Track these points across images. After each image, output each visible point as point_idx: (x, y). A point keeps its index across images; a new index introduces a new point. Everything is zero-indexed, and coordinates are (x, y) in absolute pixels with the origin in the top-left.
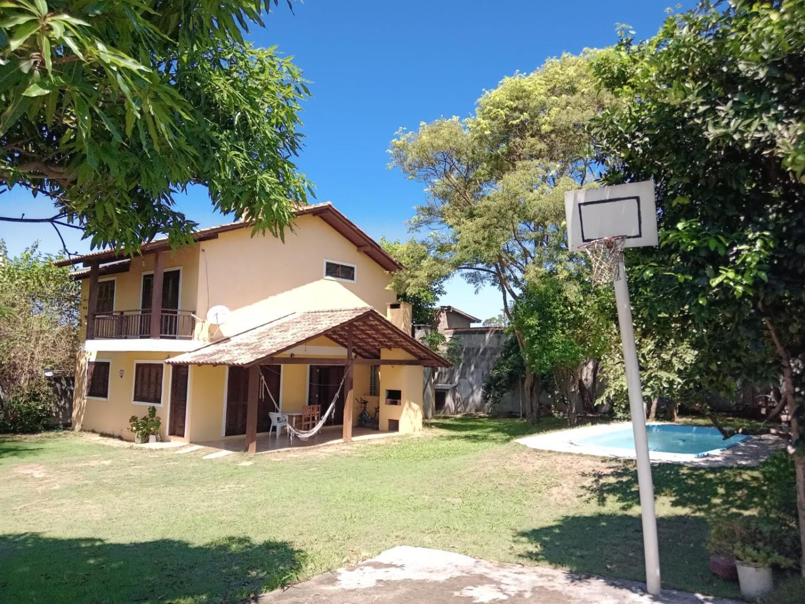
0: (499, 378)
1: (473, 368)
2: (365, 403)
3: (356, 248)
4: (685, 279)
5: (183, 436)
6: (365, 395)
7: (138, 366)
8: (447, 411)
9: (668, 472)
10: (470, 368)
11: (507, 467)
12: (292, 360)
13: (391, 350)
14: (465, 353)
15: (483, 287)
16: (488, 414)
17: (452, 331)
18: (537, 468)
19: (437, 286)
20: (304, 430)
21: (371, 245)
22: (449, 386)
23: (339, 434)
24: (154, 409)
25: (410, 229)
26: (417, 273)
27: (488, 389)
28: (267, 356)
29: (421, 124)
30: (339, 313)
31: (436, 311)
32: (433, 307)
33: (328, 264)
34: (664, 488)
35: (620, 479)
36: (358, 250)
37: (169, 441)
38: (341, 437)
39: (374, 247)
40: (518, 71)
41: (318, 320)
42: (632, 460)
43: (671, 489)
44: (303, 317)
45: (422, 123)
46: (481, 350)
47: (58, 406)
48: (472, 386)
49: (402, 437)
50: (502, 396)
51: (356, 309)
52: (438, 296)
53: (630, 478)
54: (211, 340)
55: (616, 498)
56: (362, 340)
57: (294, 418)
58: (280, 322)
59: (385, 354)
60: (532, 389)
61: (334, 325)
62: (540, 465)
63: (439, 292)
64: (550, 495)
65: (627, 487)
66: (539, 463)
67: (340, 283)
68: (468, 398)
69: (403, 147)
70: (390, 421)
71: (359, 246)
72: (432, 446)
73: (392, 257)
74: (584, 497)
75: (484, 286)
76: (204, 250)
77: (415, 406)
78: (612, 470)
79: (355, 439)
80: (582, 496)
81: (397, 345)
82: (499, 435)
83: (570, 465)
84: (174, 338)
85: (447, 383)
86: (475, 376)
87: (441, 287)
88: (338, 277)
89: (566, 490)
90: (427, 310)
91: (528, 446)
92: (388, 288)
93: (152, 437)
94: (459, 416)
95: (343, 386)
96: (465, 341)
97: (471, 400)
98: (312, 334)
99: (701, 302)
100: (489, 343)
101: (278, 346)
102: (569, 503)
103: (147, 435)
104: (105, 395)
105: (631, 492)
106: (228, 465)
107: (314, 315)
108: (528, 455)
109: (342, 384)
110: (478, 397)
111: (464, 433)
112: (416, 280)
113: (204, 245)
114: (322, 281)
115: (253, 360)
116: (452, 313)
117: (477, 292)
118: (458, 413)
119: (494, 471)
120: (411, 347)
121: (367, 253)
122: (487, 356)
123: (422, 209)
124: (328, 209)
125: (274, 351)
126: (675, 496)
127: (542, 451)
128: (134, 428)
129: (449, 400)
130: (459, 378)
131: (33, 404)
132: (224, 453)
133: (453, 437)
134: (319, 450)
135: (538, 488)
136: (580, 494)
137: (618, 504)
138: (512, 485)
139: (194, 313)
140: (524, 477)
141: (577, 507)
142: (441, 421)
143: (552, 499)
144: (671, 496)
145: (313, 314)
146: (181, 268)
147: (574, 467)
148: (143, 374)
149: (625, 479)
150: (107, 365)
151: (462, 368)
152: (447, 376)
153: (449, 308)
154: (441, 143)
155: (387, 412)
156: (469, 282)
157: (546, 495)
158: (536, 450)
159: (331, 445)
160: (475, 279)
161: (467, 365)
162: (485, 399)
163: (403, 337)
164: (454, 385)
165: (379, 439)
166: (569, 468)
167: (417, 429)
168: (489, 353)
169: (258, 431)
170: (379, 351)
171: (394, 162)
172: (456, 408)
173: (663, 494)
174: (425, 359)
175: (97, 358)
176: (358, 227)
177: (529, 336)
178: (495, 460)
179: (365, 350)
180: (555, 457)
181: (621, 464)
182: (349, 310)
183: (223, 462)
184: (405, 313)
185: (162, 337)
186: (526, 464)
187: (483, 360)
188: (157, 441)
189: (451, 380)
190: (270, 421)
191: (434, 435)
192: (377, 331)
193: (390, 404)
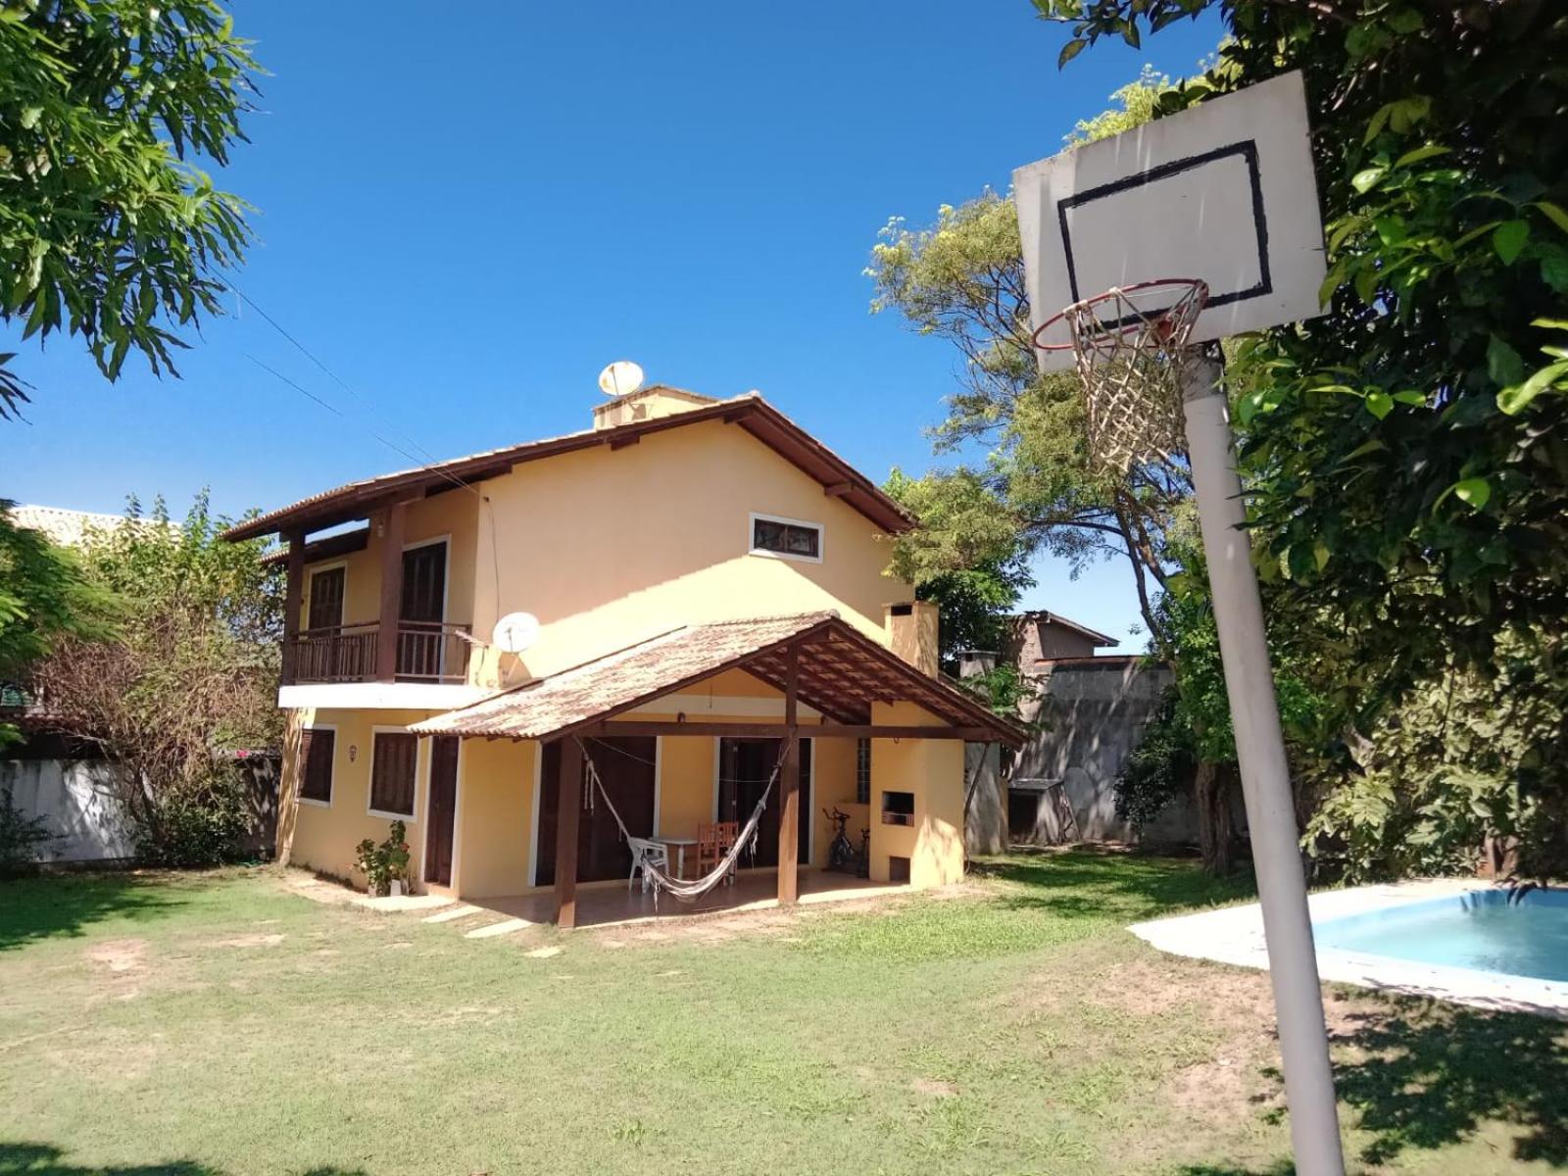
0: (1149, 768)
1: (1096, 743)
2: (843, 818)
3: (821, 489)
4: (1397, 404)
5: (446, 883)
6: (845, 801)
7: (379, 737)
8: (1042, 835)
9: (1518, 1041)
10: (1090, 744)
11: (1091, 999)
12: (680, 726)
13: (891, 704)
14: (1079, 711)
15: (1089, 564)
16: (1129, 845)
17: (1049, 665)
18: (1162, 1006)
19: (1015, 569)
20: (685, 878)
21: (854, 482)
22: (1045, 783)
23: (768, 888)
24: (401, 826)
25: (937, 446)
26: (935, 536)
27: (1125, 790)
28: (590, 718)
29: (941, 211)
30: (768, 625)
31: (1014, 620)
32: (1010, 613)
33: (758, 523)
34: (1500, 1093)
35: (1376, 1054)
36: (826, 494)
37: (425, 894)
38: (775, 895)
39: (859, 485)
40: (1149, 66)
41: (720, 641)
42: (1418, 998)
43: (1523, 1095)
44: (695, 637)
45: (945, 208)
46: (1113, 706)
47: (257, 814)
48: (1095, 783)
49: (913, 895)
50: (1158, 808)
51: (802, 617)
52: (1020, 590)
53: (1404, 1052)
54: (504, 684)
55: (1358, 1114)
56: (828, 683)
57: (681, 851)
58: (649, 646)
59: (882, 715)
60: (1213, 795)
61: (746, 651)
62: (1172, 999)
63: (1021, 582)
64: (1185, 1088)
65: (1394, 1080)
66: (1172, 992)
67: (787, 562)
68: (1086, 810)
69: (899, 263)
70: (894, 860)
71: (828, 485)
72: (966, 922)
73: (898, 505)
74: (1268, 1103)
75: (1092, 560)
76: (487, 499)
77: (946, 828)
78: (1359, 1024)
79: (805, 899)
80: (1262, 1098)
81: (902, 694)
82: (1136, 901)
83: (1247, 1003)
84: (435, 681)
85: (1040, 775)
86: (1101, 761)
87: (1025, 571)
88: (782, 550)
89: (1225, 1077)
90: (995, 620)
91: (1154, 944)
92: (887, 573)
93: (395, 885)
94: (1064, 849)
95: (776, 784)
96: (1080, 687)
97: (1093, 813)
98: (694, 670)
99: (1463, 495)
100: (1131, 689)
101: (620, 696)
102: (1221, 1117)
103: (388, 879)
104: (325, 796)
105: (1402, 1096)
106: (503, 956)
107: (716, 632)
108: (1147, 971)
109: (772, 778)
110: (1107, 807)
111: (1055, 892)
112: (933, 551)
113: (487, 487)
114: (746, 559)
115: (557, 726)
116: (1052, 628)
117: (1074, 575)
118: (1063, 841)
119: (1056, 1009)
120: (932, 699)
121: (845, 499)
122: (1126, 719)
123: (962, 401)
124: (754, 405)
125: (607, 708)
126: (1532, 1122)
127: (1185, 960)
128: (364, 865)
129: (1045, 812)
130: (1068, 767)
131: (201, 810)
132: (515, 925)
133: (1024, 902)
134: (719, 924)
135: (1151, 1066)
136: (1258, 1092)
137: (1359, 1133)
138: (1092, 1052)
139: (468, 629)
140: (1124, 1030)
141: (1240, 1139)
142: (1018, 861)
143: (1182, 1099)
144: (1520, 1122)
145: (718, 629)
146: (448, 539)
147: (1258, 1009)
148: (386, 751)
149: (1390, 1055)
150: (330, 735)
151: (1074, 744)
152: (1040, 761)
153: (1044, 614)
154: (980, 243)
155: (885, 840)
156: (1057, 553)
157: (1168, 1090)
158: (1168, 957)
159: (748, 912)
160: (1072, 546)
161: (1084, 736)
162: (1122, 811)
163: (911, 678)
164: (1056, 780)
165: (860, 900)
166: (1243, 1012)
167: (951, 879)
168: (1131, 709)
169: (581, 879)
170: (867, 707)
171: (884, 296)
172: (1062, 832)
173: (1496, 1112)
174: (968, 726)
175: (316, 722)
176: (820, 442)
177: (1193, 672)
178: (1066, 977)
179: (841, 706)
180: (1215, 979)
181: (1387, 1009)
182: (790, 619)
183: (498, 949)
184: (922, 622)
185: (399, 680)
186: (1137, 993)
187: (1118, 726)
188: (403, 892)
189: (1049, 770)
190: (629, 856)
191: (988, 893)
192: (855, 662)
193: (891, 823)
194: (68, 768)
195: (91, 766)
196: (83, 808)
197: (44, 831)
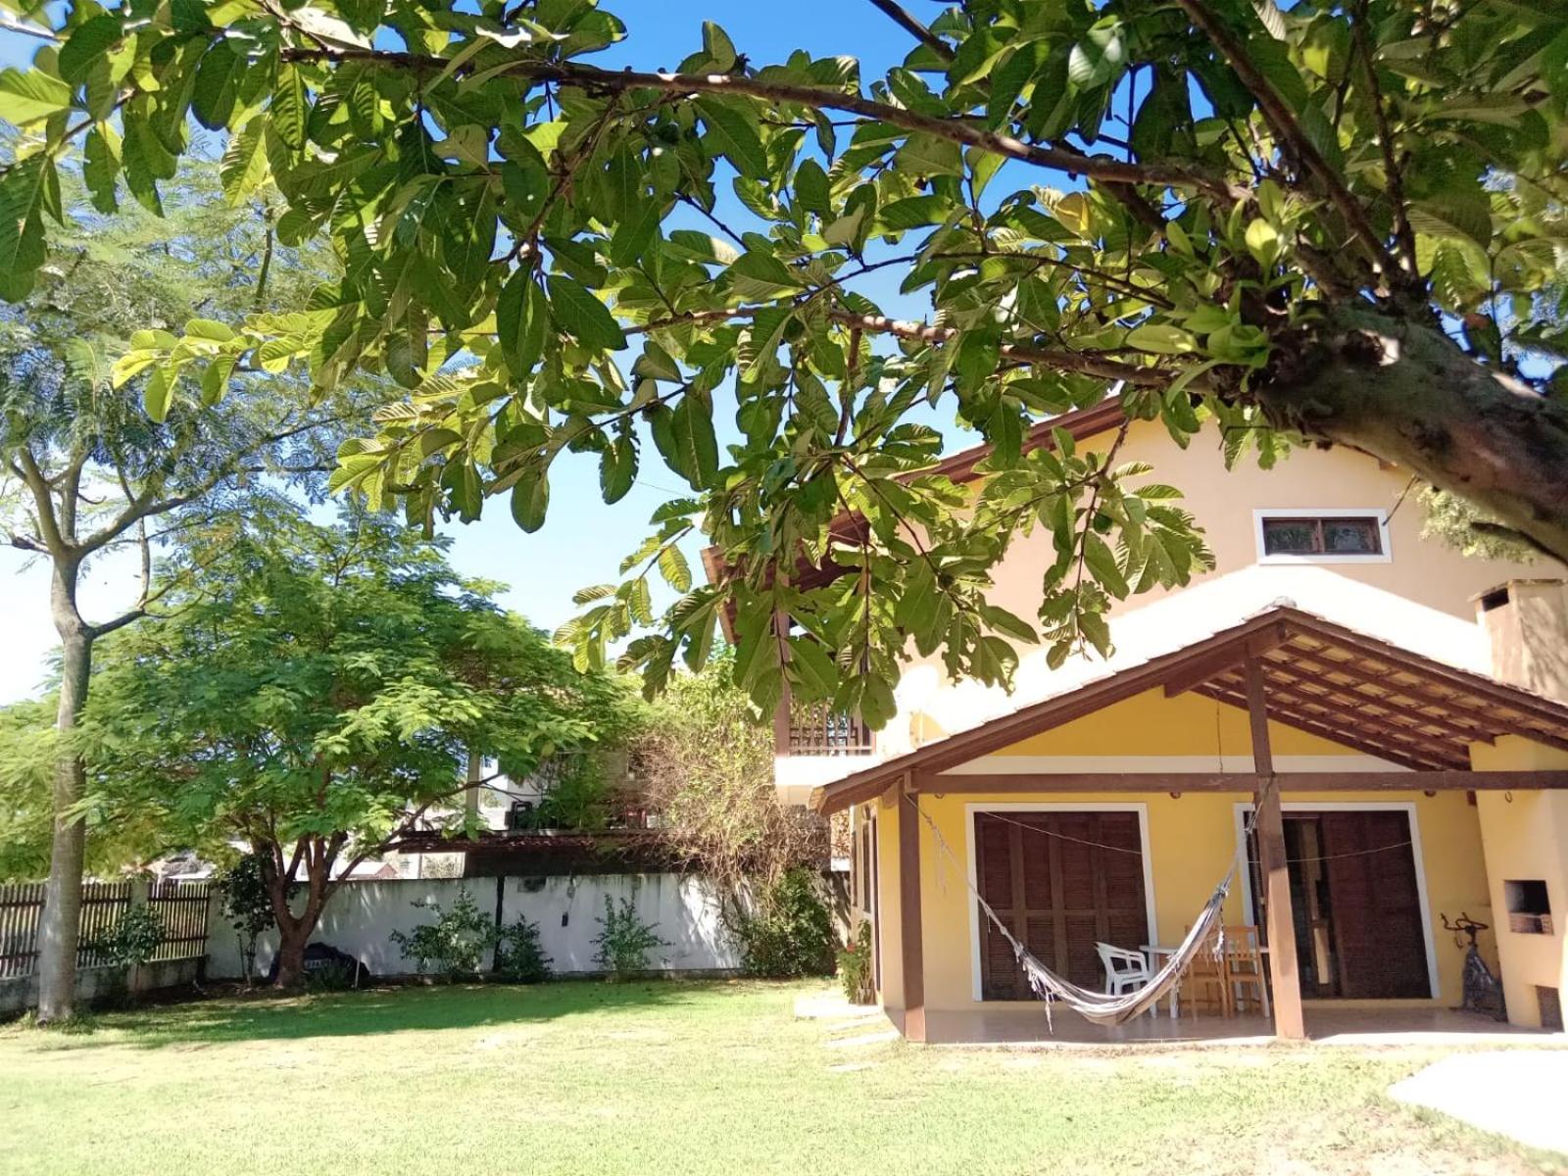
2: (1471, 928)
13: (1496, 742)
33: (1267, 522)
37: (876, 1003)
70: (1541, 991)
88: (1315, 551)
114: (1252, 571)
155: (1520, 960)
170: (1465, 750)
184: (1529, 613)
193: (1527, 931)
194: (682, 881)
195: (701, 879)
196: (696, 919)
197: (656, 938)
